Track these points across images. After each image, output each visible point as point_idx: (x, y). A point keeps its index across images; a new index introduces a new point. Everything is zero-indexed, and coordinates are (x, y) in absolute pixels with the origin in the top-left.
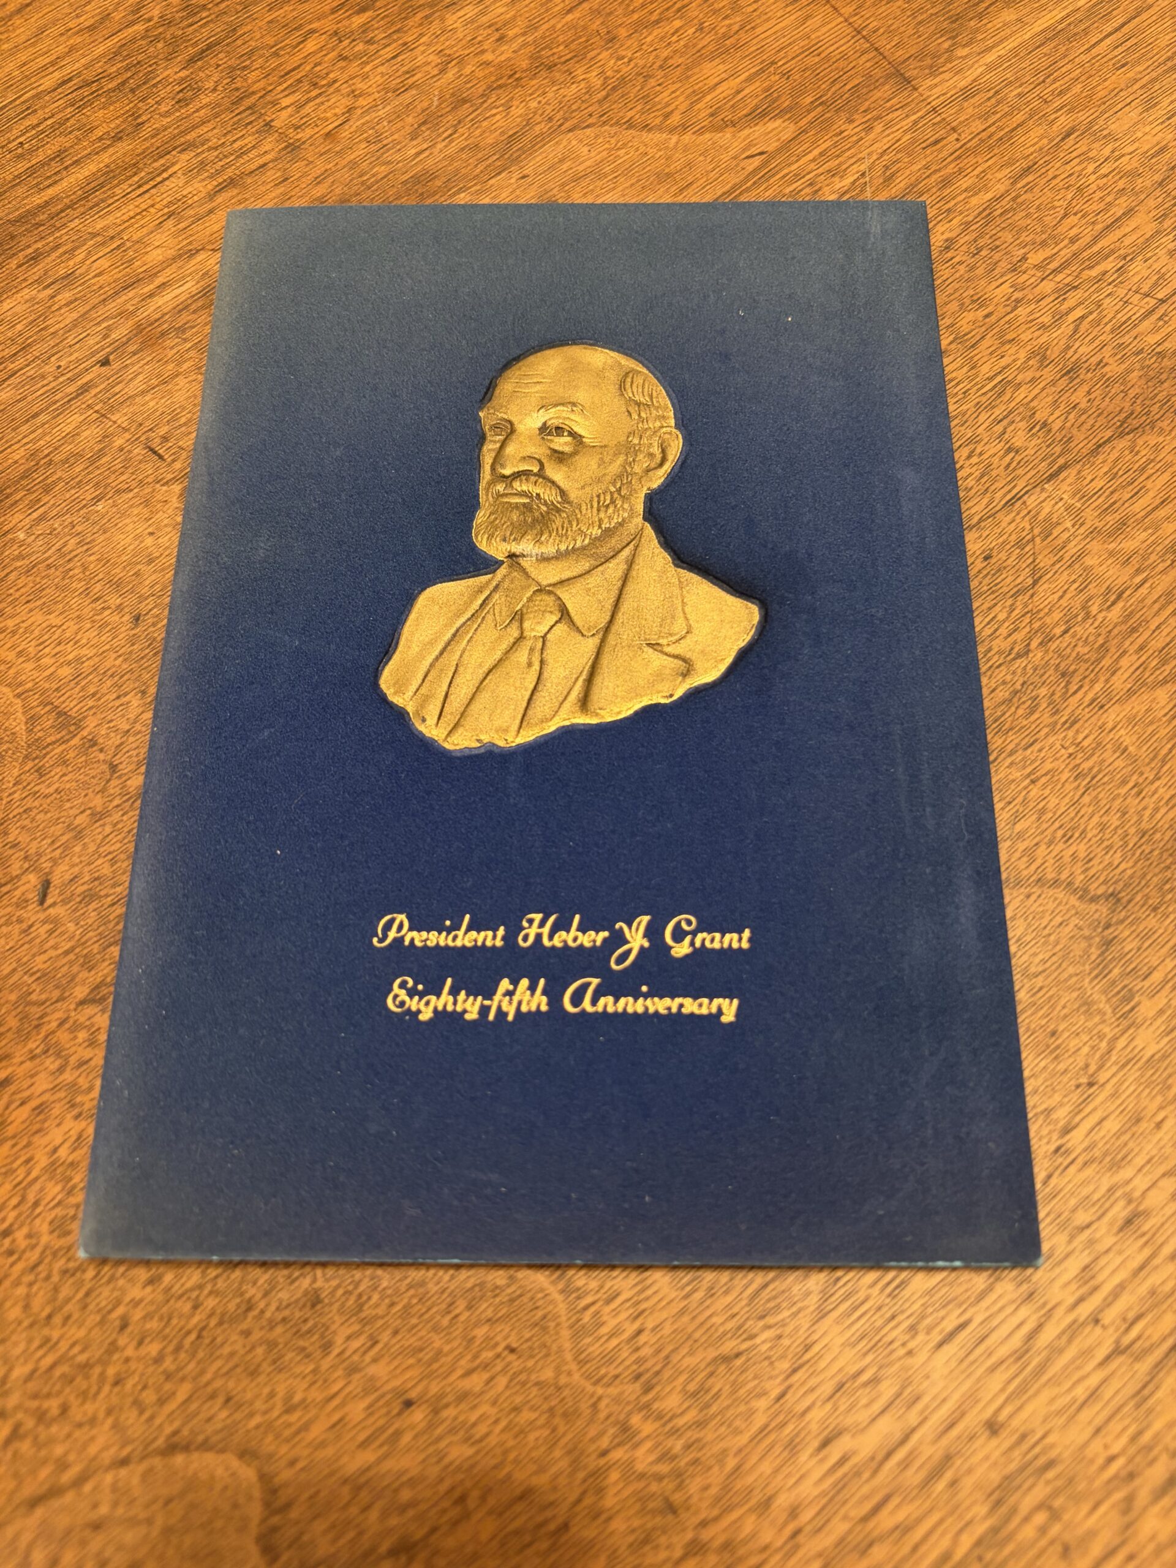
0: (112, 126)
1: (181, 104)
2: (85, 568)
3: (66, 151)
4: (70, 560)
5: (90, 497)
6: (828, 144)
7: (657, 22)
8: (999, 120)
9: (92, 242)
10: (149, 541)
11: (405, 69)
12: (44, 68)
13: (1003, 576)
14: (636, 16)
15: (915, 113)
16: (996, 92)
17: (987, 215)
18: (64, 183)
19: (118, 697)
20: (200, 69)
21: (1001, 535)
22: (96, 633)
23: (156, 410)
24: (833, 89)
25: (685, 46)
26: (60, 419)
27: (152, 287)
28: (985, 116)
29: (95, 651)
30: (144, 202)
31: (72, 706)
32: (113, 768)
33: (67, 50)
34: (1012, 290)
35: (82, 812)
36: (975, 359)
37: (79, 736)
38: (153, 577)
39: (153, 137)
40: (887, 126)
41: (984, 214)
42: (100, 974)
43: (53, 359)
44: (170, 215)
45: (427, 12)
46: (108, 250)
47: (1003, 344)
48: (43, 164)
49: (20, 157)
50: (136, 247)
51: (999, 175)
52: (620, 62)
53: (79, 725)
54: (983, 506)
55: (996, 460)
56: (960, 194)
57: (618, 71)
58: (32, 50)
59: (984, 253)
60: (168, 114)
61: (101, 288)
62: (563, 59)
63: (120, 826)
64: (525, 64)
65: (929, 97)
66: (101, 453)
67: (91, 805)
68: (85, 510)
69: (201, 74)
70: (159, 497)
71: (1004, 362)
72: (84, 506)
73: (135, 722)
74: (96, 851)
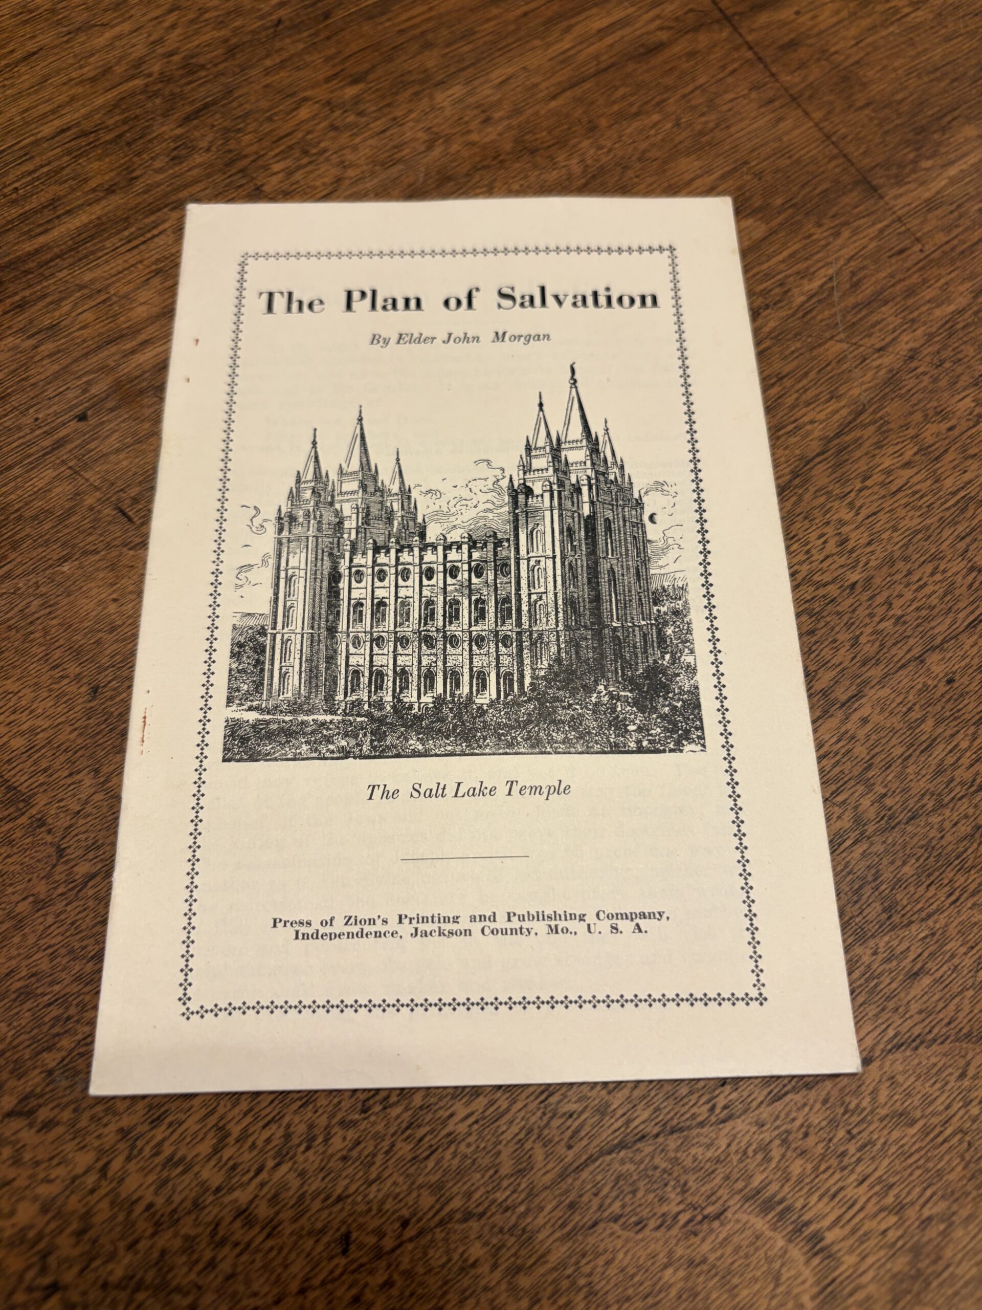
0: (107, 178)
1: (176, 161)
2: (46, 633)
3: (59, 199)
4: (31, 623)
5: (56, 557)
6: (797, 246)
7: (637, 114)
8: (962, 233)
9: (78, 294)
10: (112, 608)
11: (394, 143)
12: (45, 115)
13: (966, 702)
14: (616, 108)
15: (881, 222)
16: (959, 206)
17: (950, 326)
18: (55, 233)
19: (71, 775)
20: (196, 128)
21: (963, 657)
22: (52, 703)
23: (129, 470)
24: (803, 193)
25: (663, 140)
26: (33, 474)
27: (134, 343)
28: (948, 229)
29: (49, 723)
30: (132, 258)
31: (22, 779)
32: (61, 852)
33: (68, 99)
34: (973, 404)
35: (24, 899)
36: (939, 472)
37: (27, 815)
38: (114, 647)
39: (145, 192)
40: (855, 232)
41: (948, 326)
42: (30, 1083)
43: (31, 411)
44: (157, 272)
45: (417, 88)
46: (94, 303)
47: (966, 458)
48: (36, 211)
49: (14, 202)
50: (123, 301)
51: (962, 288)
52: (600, 152)
53: (28, 802)
54: (945, 627)
55: (959, 578)
56: (924, 304)
57: (597, 160)
58: (34, 97)
59: (947, 365)
60: (161, 170)
61: (84, 341)
62: (546, 145)
63: (63, 917)
64: (508, 146)
65: (894, 206)
66: (70, 512)
67: (35, 891)
68: (50, 571)
69: (197, 134)
70: (125, 562)
71: (967, 477)
72: (50, 566)
73: (86, 803)
74: (35, 944)
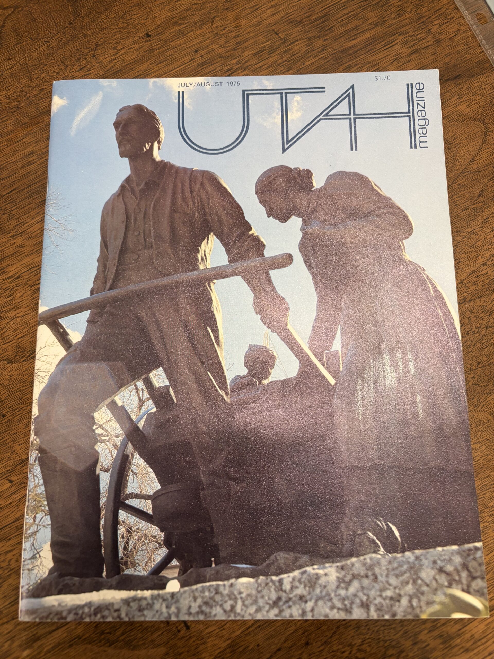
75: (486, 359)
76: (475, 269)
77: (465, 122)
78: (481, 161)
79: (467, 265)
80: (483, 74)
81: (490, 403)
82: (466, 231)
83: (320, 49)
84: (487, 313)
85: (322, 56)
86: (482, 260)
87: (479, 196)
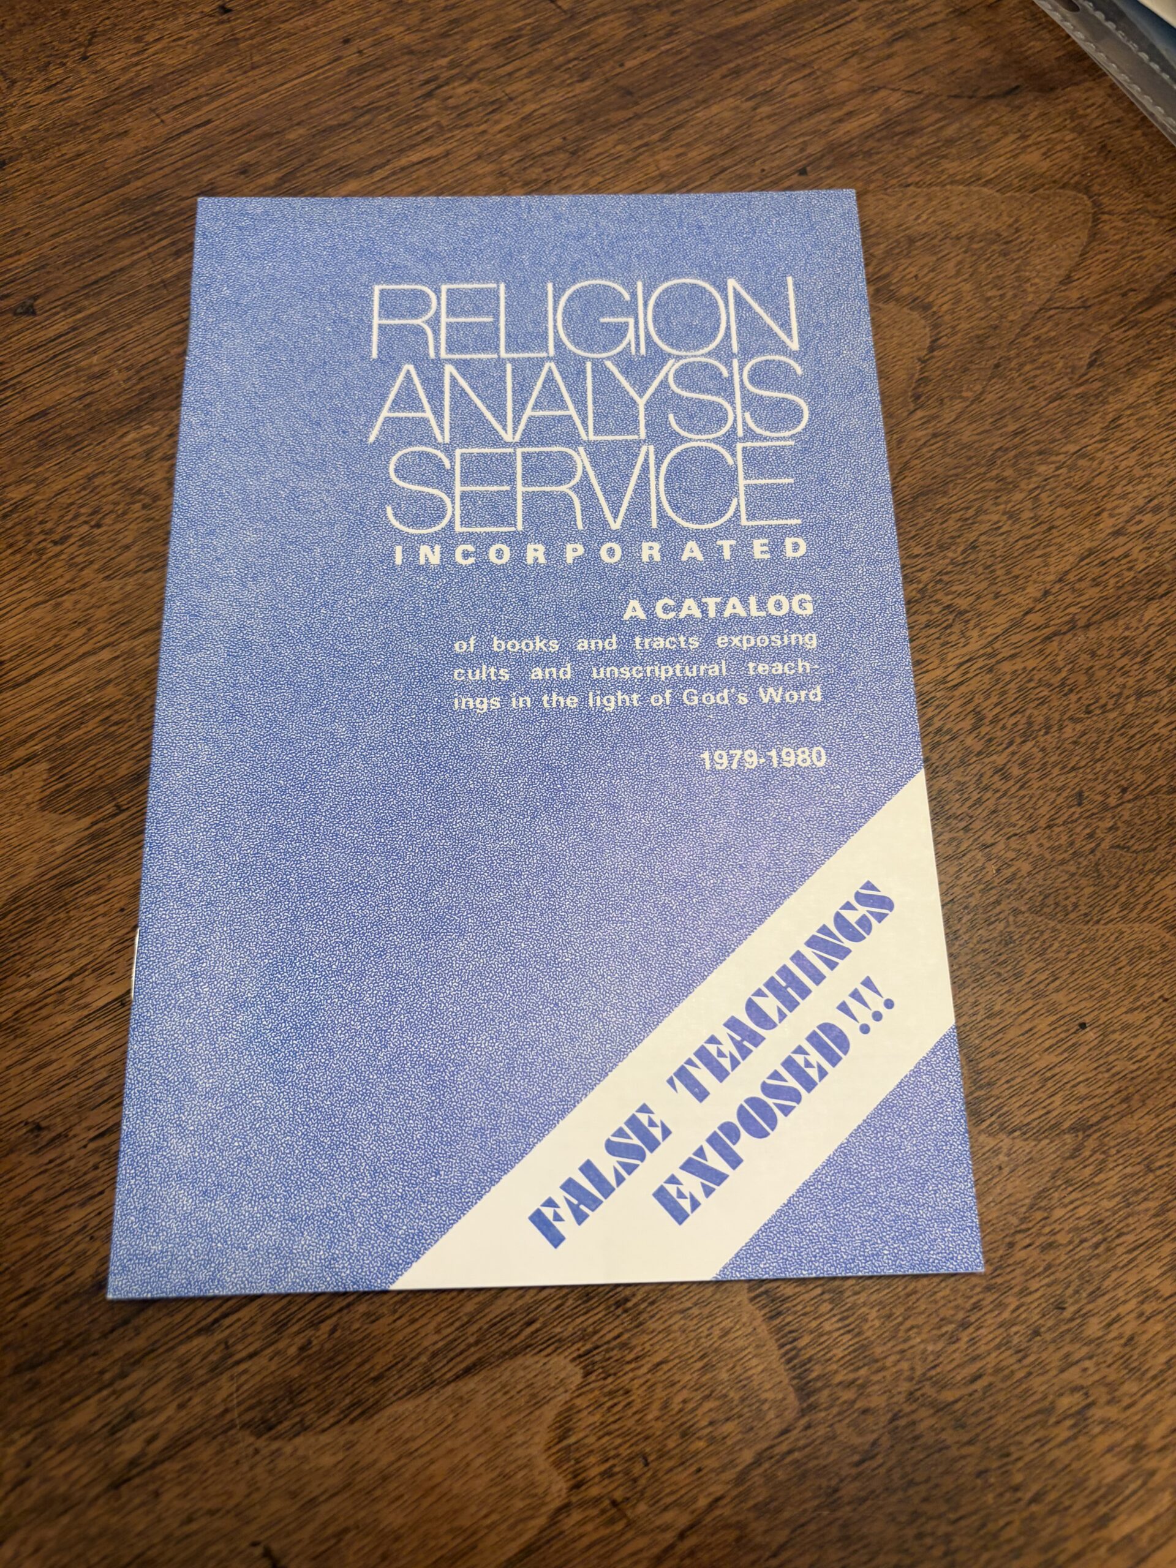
75: (1144, 777)
76: (1095, 544)
77: (1041, 191)
78: (1089, 282)
79: (1072, 536)
80: (1076, 84)
81: (1164, 898)
82: (1064, 450)
83: (662, 33)
84: (1136, 655)
85: (668, 47)
86: (1112, 521)
87: (1091, 365)
